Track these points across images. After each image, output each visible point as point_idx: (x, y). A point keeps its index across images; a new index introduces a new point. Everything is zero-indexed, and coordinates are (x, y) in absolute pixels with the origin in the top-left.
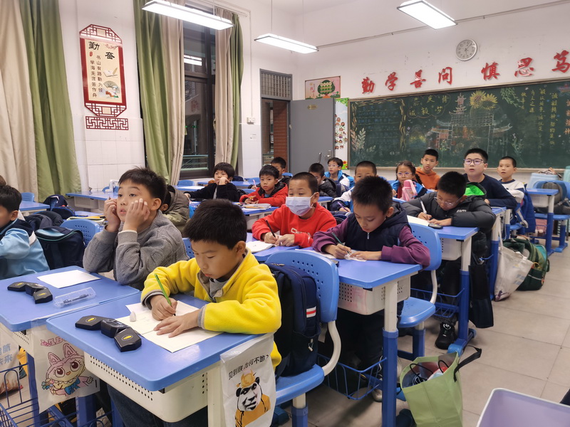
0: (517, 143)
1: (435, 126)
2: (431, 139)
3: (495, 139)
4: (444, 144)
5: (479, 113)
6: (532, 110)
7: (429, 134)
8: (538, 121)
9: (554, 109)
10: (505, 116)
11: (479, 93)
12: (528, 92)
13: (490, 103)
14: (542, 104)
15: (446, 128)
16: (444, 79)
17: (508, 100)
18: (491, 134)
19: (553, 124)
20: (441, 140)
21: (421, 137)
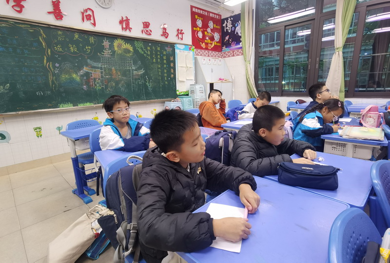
0: (149, 82)
1: (87, 65)
2: (85, 78)
3: (136, 79)
4: (98, 83)
5: (122, 58)
6: (154, 60)
7: (82, 72)
8: (158, 68)
10: (140, 63)
11: (119, 41)
12: (151, 47)
13: (129, 51)
14: (159, 57)
15: (98, 68)
16: (87, 19)
17: (140, 51)
18: (133, 75)
19: (165, 71)
20: (95, 79)
21: (74, 76)
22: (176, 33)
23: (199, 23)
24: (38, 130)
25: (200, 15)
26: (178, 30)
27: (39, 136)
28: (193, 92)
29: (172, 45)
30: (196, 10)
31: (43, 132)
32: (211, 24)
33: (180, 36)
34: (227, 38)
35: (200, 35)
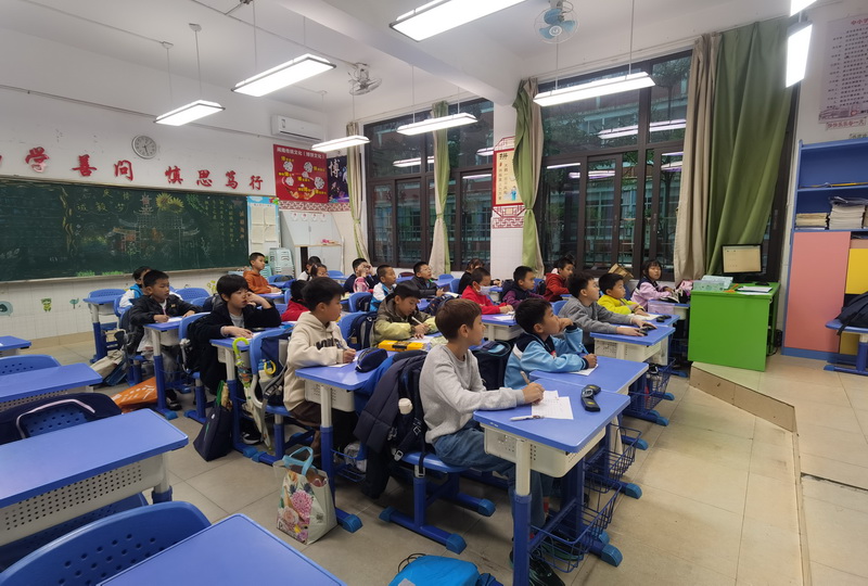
0: (206, 246)
1: (118, 226)
2: (114, 241)
3: (186, 242)
4: (132, 247)
5: (168, 216)
6: (215, 217)
7: (110, 234)
8: (221, 227)
9: (231, 218)
10: (192, 221)
11: (164, 196)
12: (210, 201)
13: (177, 207)
14: (222, 212)
15: (133, 229)
16: (122, 173)
17: (194, 206)
18: (182, 237)
20: (127, 243)
21: (100, 238)
22: (250, 181)
23: (289, 166)
24: (46, 302)
25: (288, 156)
26: (253, 177)
27: (48, 309)
28: (272, 258)
29: (243, 198)
30: (283, 150)
31: (52, 305)
32: (309, 167)
33: (256, 184)
34: (334, 185)
35: (290, 181)
